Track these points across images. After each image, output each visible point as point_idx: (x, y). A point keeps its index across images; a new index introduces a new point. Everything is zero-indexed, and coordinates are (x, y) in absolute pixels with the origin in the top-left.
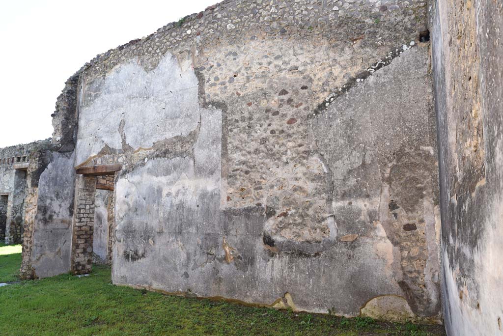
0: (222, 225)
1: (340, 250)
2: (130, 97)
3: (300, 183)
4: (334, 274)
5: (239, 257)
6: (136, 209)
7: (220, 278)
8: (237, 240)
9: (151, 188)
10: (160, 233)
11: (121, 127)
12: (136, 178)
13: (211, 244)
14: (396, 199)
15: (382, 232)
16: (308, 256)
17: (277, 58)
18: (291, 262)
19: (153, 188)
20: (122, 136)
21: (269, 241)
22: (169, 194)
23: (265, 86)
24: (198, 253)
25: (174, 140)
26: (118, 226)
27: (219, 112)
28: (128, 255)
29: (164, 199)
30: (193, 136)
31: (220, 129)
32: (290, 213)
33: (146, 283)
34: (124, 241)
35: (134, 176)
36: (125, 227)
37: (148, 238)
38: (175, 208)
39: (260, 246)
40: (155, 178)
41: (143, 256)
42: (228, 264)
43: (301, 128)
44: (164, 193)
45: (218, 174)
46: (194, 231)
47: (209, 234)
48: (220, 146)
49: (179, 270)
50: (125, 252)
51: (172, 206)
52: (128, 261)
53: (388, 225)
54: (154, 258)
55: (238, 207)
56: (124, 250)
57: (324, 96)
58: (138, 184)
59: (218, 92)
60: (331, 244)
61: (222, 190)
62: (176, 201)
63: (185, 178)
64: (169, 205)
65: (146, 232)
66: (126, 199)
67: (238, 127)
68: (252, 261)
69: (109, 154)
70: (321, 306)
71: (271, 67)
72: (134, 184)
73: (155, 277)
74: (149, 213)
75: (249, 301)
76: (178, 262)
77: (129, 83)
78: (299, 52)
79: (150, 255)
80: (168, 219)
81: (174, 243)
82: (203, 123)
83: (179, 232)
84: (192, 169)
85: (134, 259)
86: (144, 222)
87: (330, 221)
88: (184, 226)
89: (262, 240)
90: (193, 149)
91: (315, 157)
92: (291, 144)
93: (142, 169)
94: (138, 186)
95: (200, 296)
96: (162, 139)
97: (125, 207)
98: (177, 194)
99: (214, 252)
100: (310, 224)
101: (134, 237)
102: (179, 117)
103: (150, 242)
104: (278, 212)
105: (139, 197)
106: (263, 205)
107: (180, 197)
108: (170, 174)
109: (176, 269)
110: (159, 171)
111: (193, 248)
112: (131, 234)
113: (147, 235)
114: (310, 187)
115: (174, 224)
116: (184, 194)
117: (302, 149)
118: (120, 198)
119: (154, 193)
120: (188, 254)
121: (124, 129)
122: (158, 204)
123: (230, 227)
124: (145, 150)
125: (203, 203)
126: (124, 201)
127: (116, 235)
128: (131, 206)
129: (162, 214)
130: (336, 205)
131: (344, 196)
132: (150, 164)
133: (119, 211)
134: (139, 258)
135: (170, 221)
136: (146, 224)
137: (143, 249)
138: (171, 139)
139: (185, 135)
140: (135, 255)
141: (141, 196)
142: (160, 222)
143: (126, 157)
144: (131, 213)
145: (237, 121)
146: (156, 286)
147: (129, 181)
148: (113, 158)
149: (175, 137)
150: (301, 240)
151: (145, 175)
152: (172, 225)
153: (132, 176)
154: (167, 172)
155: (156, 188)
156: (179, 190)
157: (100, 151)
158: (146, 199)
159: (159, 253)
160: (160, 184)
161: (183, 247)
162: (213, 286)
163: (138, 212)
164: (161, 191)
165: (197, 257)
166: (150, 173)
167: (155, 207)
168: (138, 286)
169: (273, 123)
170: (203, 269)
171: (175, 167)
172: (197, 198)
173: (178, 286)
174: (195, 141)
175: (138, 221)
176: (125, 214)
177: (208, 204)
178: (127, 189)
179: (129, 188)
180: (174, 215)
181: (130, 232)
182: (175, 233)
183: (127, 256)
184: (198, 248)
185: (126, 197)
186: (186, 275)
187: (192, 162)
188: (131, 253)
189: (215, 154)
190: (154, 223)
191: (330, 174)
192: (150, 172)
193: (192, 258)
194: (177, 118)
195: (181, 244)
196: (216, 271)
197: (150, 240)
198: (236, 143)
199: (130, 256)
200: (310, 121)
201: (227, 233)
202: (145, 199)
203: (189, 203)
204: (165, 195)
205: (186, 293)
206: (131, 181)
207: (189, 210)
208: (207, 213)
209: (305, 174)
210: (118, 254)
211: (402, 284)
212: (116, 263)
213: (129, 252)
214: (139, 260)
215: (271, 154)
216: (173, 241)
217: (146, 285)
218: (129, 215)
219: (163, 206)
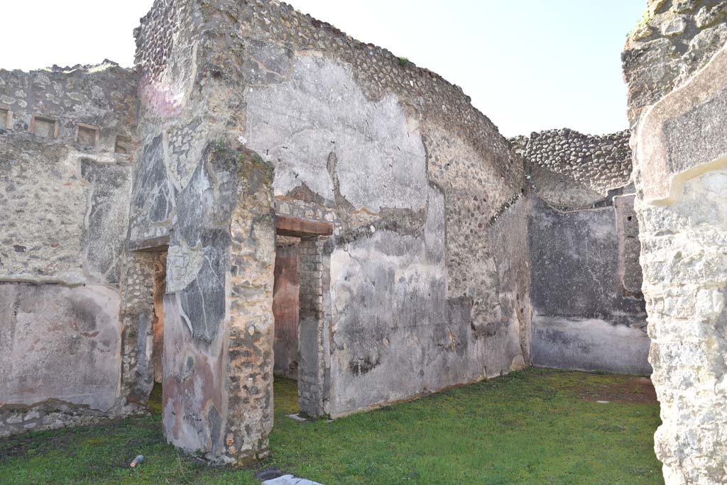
0: (447, 314)
1: (503, 328)
2: (343, 121)
3: (484, 278)
4: (502, 346)
5: (459, 344)
6: (363, 298)
7: (448, 367)
8: (457, 327)
9: (380, 269)
10: (395, 328)
11: (332, 164)
12: (360, 252)
13: (440, 334)
14: (519, 293)
15: (515, 315)
16: (491, 335)
17: (473, 165)
18: (485, 341)
19: (384, 270)
20: (334, 179)
21: (473, 327)
22: (402, 280)
23: (467, 187)
24: (431, 345)
25: (404, 212)
26: (336, 325)
27: (441, 197)
28: (357, 367)
29: (398, 286)
30: (422, 213)
31: (443, 216)
32: (479, 301)
33: (382, 397)
34: (348, 347)
35: (357, 249)
36: (347, 326)
37: (382, 339)
38: (409, 297)
39: (470, 331)
40: (385, 256)
41: (378, 362)
42: (453, 352)
43: (485, 233)
44: (397, 278)
45: (443, 263)
46: (427, 323)
47: (438, 325)
48: (444, 233)
49: (415, 370)
50: (351, 363)
51: (406, 294)
52: (357, 375)
53: (517, 309)
54: (389, 362)
55: (454, 297)
56: (349, 360)
57: (494, 213)
58: (362, 263)
59: (438, 174)
60: (499, 324)
61: (446, 279)
62: (410, 289)
63: (417, 262)
64: (402, 294)
65: (378, 329)
66: (347, 283)
67: (452, 218)
68: (465, 346)
69: (305, 201)
70: (497, 371)
71: (469, 170)
72: (358, 261)
73: (393, 386)
74: (381, 303)
75: (465, 382)
76: (414, 360)
77: (340, 98)
78: (482, 167)
79: (385, 360)
80: (402, 310)
81: (410, 339)
82: (430, 203)
83: (413, 326)
84: (424, 253)
85: (365, 370)
86: (374, 316)
87: (498, 307)
88: (418, 318)
89: (470, 326)
90: (423, 230)
91: (491, 259)
92: (480, 245)
93: (368, 240)
94: (364, 264)
95: (433, 391)
96: (391, 206)
97: (346, 295)
98: (411, 279)
99: (442, 342)
100: (490, 310)
101: (363, 339)
102: (408, 186)
103: (384, 343)
104: (475, 301)
105: (365, 281)
106: (467, 295)
107: (413, 283)
108: (402, 255)
109: (412, 370)
110: (390, 248)
111: (427, 341)
112: (358, 335)
113: (380, 333)
114: (489, 281)
115: (408, 316)
116: (417, 281)
117: (485, 250)
118: (337, 281)
119: (385, 277)
120: (423, 349)
121: (337, 169)
122: (391, 292)
123: (453, 316)
124: (369, 213)
125: (433, 291)
126: (343, 286)
127: (335, 340)
128: (355, 294)
129: (395, 304)
130: (501, 295)
131: (504, 290)
132: (378, 236)
133: (336, 301)
134: (373, 366)
135: (404, 313)
136: (378, 318)
137: (377, 354)
138: (402, 210)
139: (415, 210)
140: (366, 364)
141: (368, 280)
142: (393, 315)
143: (338, 214)
144: (355, 304)
145: (451, 212)
146: (394, 396)
147: (350, 255)
148: (314, 210)
149: (405, 209)
150: (486, 323)
151: (373, 250)
152: (406, 318)
153: (354, 248)
154: (400, 252)
155: (387, 270)
156: (412, 276)
157: (291, 190)
158: (376, 284)
159: (395, 355)
160: (391, 265)
161: (418, 343)
162: (444, 377)
163: (366, 303)
164: (394, 275)
165: (430, 350)
166: (379, 247)
167: (387, 295)
168: (372, 406)
169: (472, 223)
170: (436, 362)
171: (409, 247)
172: (429, 285)
173: (415, 388)
174: (424, 221)
175: (366, 315)
176: (347, 307)
177: (437, 294)
178: (347, 267)
179: (350, 266)
180: (408, 305)
181: (356, 332)
182: (410, 327)
183: (354, 369)
184: (431, 340)
185: (346, 279)
186: (422, 373)
187: (423, 245)
188: (360, 363)
189: (440, 241)
190: (387, 317)
191: (497, 273)
192: (381, 247)
193: (427, 352)
194: (406, 185)
195: (416, 339)
196: (445, 360)
197: (384, 339)
198: (452, 234)
199: (360, 368)
200: (489, 229)
201: (450, 322)
202: (374, 283)
203: (422, 291)
204: (398, 280)
205: (423, 392)
206: (352, 255)
207: (422, 299)
208: (436, 302)
209: (487, 271)
210: (340, 370)
211: (521, 345)
212: (338, 383)
213: (357, 363)
214: (373, 370)
215: (471, 251)
216: (408, 337)
217: (381, 402)
218: (352, 307)
219: (396, 294)
